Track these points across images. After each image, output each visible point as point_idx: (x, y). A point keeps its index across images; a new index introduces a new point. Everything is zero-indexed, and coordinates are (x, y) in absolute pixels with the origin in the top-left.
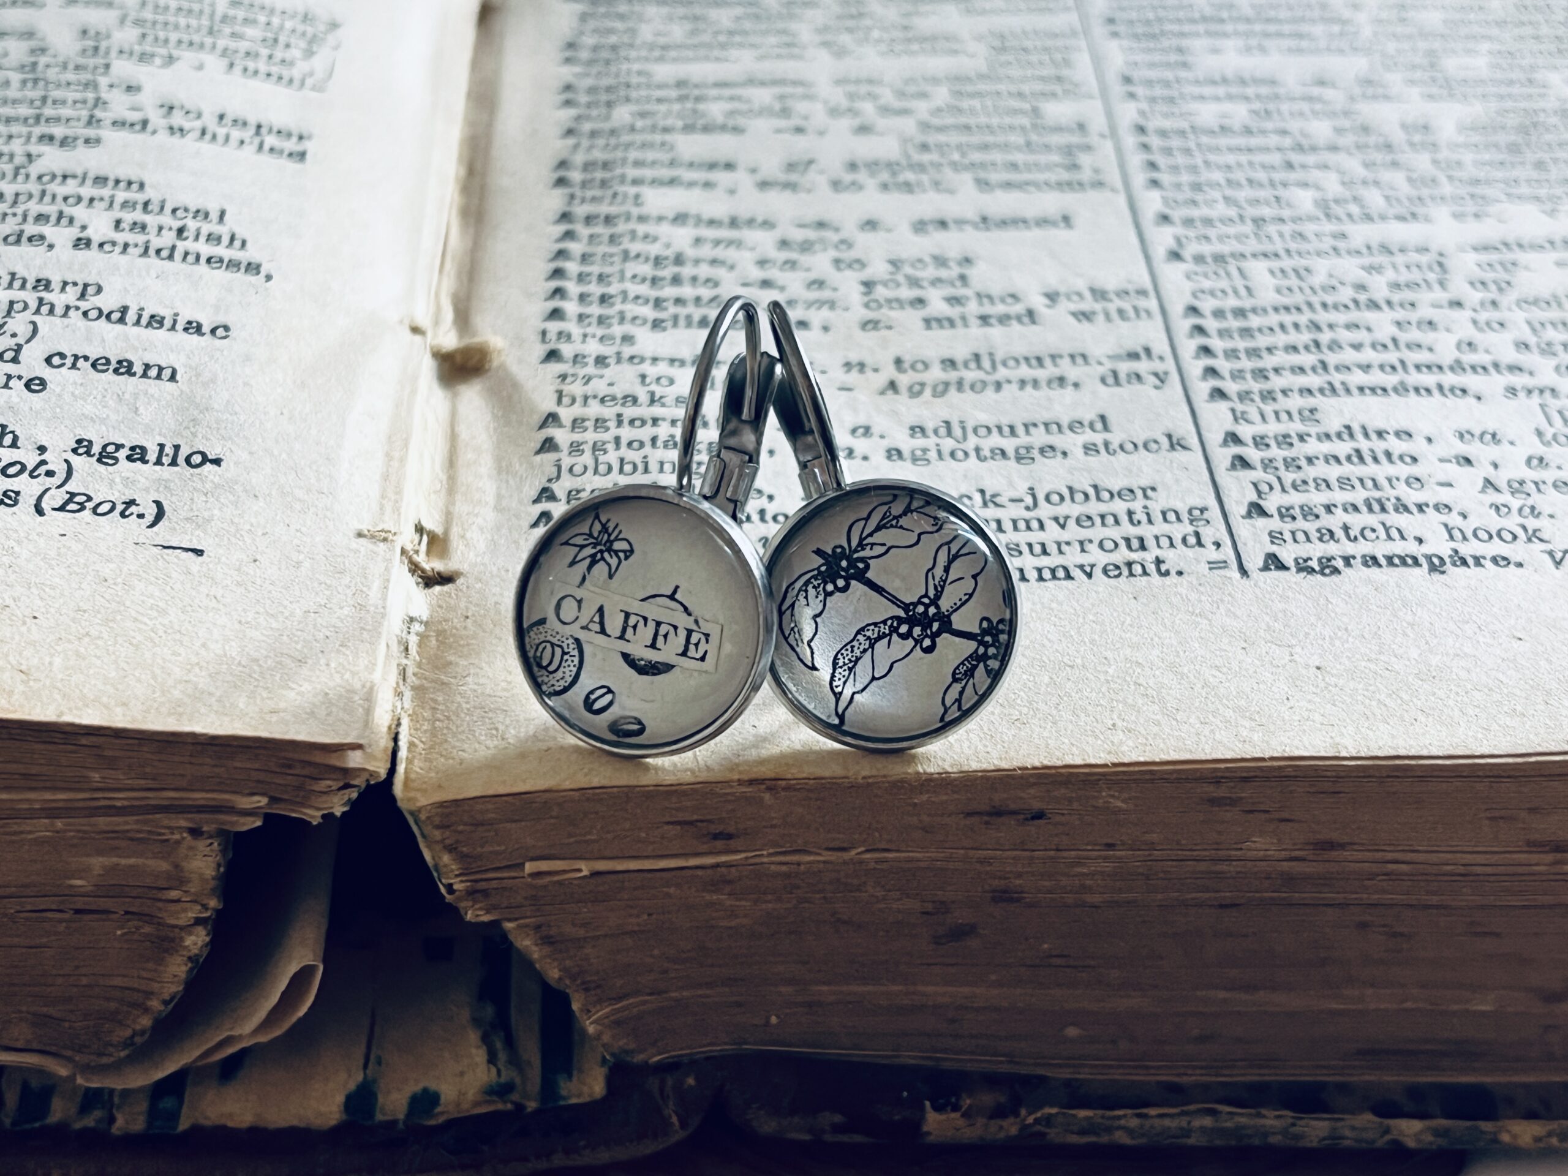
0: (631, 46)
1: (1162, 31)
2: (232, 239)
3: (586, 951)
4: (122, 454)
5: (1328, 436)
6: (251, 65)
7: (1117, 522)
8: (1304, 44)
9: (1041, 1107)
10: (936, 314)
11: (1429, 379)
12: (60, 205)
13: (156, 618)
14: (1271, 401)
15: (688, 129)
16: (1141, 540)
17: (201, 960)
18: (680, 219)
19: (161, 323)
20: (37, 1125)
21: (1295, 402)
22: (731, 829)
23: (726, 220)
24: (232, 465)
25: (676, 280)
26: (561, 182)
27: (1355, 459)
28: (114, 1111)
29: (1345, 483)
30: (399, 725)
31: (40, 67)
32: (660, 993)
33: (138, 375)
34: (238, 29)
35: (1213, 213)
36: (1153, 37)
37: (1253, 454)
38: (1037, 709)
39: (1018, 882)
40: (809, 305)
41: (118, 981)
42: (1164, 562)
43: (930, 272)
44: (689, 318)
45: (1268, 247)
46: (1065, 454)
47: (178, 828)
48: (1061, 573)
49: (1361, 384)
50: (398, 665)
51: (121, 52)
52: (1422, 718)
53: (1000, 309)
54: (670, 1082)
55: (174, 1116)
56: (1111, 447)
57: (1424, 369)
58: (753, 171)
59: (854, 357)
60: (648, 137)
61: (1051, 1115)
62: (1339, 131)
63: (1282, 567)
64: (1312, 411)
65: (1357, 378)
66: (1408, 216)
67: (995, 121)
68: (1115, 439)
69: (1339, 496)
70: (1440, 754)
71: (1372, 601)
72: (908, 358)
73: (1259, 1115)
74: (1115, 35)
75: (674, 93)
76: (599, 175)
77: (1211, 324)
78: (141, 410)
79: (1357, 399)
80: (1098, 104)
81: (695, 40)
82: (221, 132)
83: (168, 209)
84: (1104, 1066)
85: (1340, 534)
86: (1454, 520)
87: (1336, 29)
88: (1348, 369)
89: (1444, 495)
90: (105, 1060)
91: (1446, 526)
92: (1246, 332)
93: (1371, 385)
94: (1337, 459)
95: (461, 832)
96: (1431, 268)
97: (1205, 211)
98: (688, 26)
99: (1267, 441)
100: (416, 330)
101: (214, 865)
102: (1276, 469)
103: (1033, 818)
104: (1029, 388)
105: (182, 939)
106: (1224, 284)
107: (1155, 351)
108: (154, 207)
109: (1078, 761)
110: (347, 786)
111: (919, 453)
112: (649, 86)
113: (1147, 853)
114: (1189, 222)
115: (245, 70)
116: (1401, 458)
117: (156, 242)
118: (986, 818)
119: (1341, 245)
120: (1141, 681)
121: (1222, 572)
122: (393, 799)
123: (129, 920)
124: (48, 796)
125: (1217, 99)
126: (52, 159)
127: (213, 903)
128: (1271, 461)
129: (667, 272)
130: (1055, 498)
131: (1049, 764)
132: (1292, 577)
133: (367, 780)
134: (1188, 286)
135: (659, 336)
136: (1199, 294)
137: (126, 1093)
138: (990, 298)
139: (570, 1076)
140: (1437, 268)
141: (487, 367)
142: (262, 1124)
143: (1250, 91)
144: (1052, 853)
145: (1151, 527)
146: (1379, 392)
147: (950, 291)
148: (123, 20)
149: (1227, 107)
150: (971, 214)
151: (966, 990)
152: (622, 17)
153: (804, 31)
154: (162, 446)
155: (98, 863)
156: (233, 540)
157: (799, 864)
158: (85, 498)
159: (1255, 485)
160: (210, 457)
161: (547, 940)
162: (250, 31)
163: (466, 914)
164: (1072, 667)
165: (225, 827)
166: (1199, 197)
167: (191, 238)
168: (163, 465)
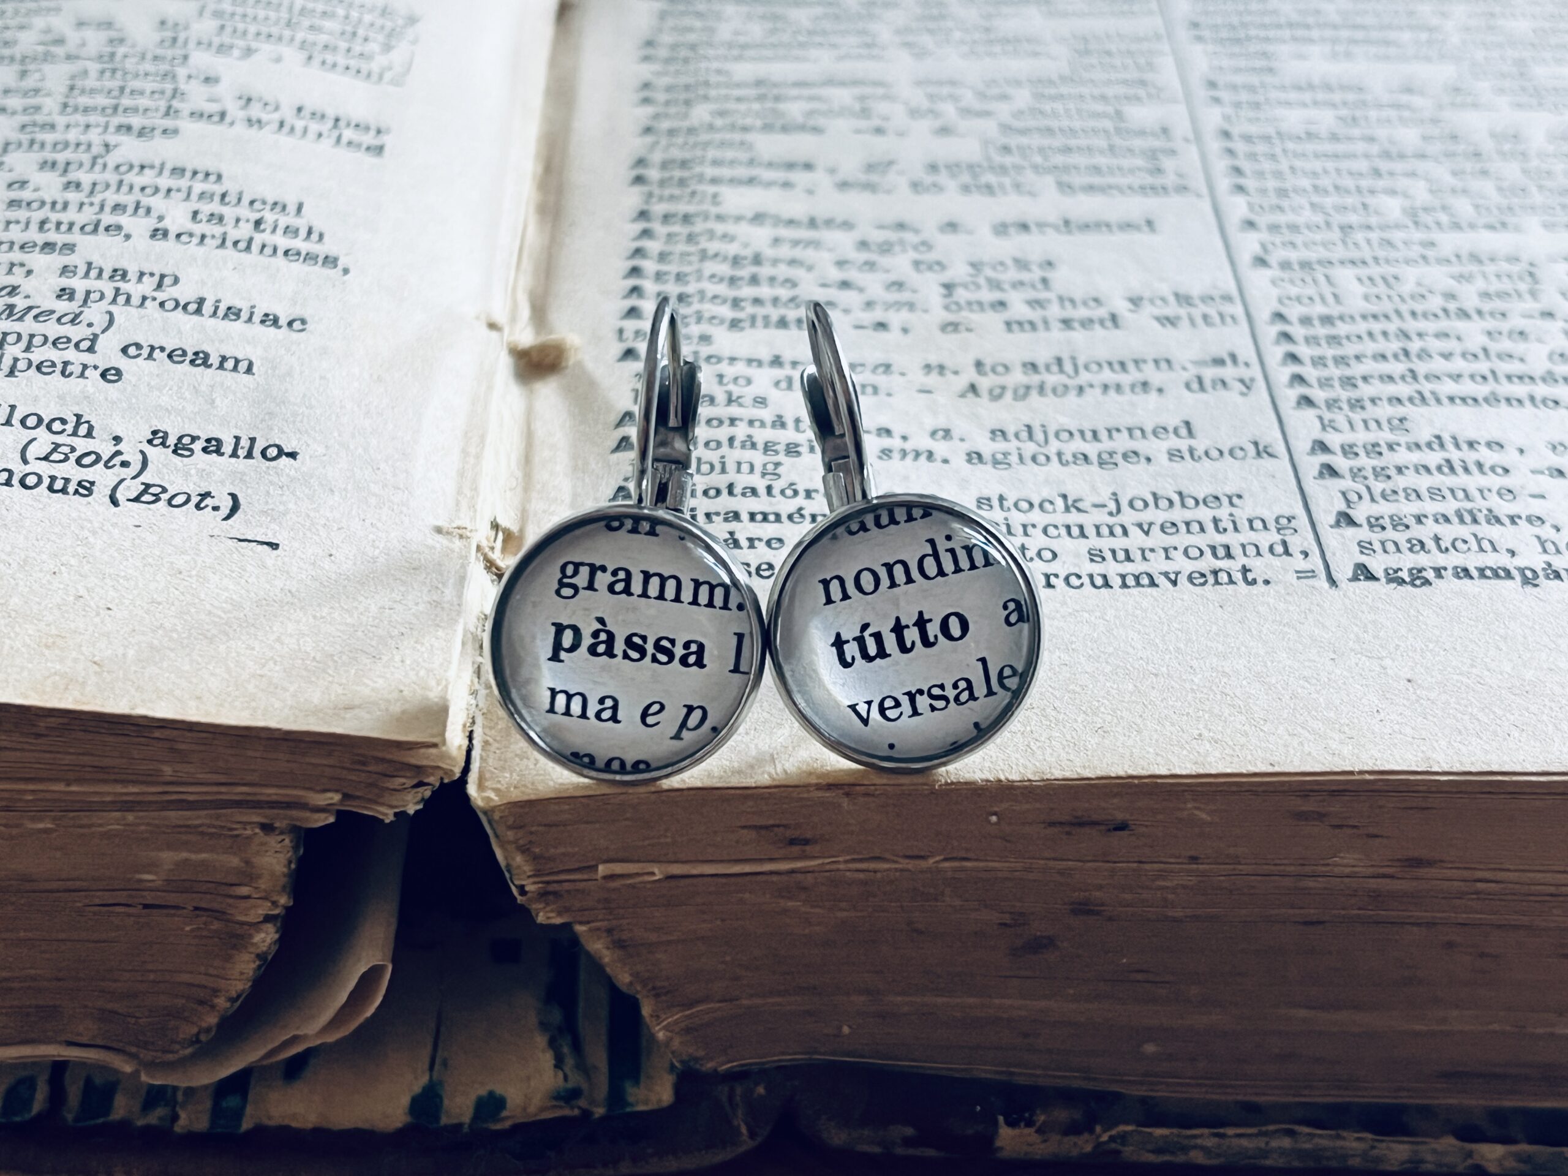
0: (710, 45)
1: (1247, 36)
2: (310, 232)
3: (659, 956)
4: (198, 446)
5: (1418, 446)
6: (330, 58)
7: (1202, 530)
8: (1392, 51)
9: (1116, 1124)
10: (1018, 317)
11: (1520, 390)
12: (137, 195)
13: (229, 612)
14: (1359, 410)
15: (767, 128)
16: (1227, 548)
17: (270, 957)
18: (758, 218)
19: (238, 315)
20: (101, 1120)
21: (1385, 411)
22: (809, 835)
23: (805, 220)
24: (307, 457)
25: (754, 280)
26: (639, 180)
27: (1446, 470)
28: (178, 1109)
29: (1435, 493)
30: (473, 723)
31: (118, 57)
32: (731, 1000)
33: (214, 367)
34: (317, 22)
35: (1300, 220)
36: (1238, 41)
37: (1341, 463)
38: (1122, 718)
39: (1098, 894)
40: (888, 306)
41: (185, 978)
42: (1250, 570)
43: (1012, 274)
44: (766, 318)
45: (1355, 254)
46: (1149, 460)
47: (250, 823)
48: (1145, 581)
49: (1451, 394)
50: (473, 663)
51: (199, 43)
52: (1516, 733)
53: (1082, 312)
54: (739, 1090)
55: (239, 1114)
56: (1196, 454)
57: (1515, 380)
58: (832, 171)
59: (933, 360)
60: (728, 136)
61: (1126, 1132)
62: (1425, 138)
63: (1371, 577)
64: (1401, 420)
65: (1448, 387)
66: (1498, 225)
67: (1077, 124)
68: (1200, 446)
69: (1430, 507)
70: (1534, 770)
71: (1464, 613)
72: (988, 362)
73: (1339, 1137)
74: (1199, 39)
75: (752, 92)
76: (677, 173)
77: (1298, 331)
78: (218, 402)
79: (1447, 409)
80: (1181, 109)
81: (774, 39)
82: (299, 124)
83: (245, 201)
84: (1179, 1084)
85: (1430, 544)
86: (1547, 532)
87: (1424, 36)
88: (1438, 378)
89: (1537, 507)
90: (170, 1057)
91: (1538, 538)
92: (1334, 340)
93: (1462, 395)
94: (1427, 469)
95: (532, 833)
96: (1521, 278)
97: (1288, 218)
98: (769, 25)
99: (1355, 449)
100: (493, 326)
101: (284, 861)
102: (1365, 478)
103: (1116, 829)
104: (1112, 393)
105: (251, 936)
106: (1311, 291)
107: (1241, 359)
108: (232, 198)
109: (1163, 771)
110: (421, 784)
111: (999, 457)
112: (728, 86)
113: (1232, 867)
114: (1274, 228)
115: (323, 63)
116: (1493, 469)
117: (233, 234)
118: (1067, 829)
119: (1430, 253)
120: (1226, 691)
121: (1310, 582)
122: (467, 798)
123: (197, 916)
124: (119, 789)
125: (1305, 105)
126: (129, 149)
127: (284, 900)
128: (1360, 470)
129: (745, 272)
130: (1139, 504)
131: (1135, 773)
132: (1381, 588)
133: (442, 779)
134: (1275, 292)
135: (736, 336)
136: (1286, 301)
137: (190, 1092)
138: (1072, 301)
139: (637, 1081)
140: (1528, 279)
141: (563, 364)
142: (325, 1125)
143: (1337, 97)
144: (1135, 865)
145: (1237, 534)
146: (1470, 401)
147: (1032, 294)
148: (201, 13)
149: (1313, 113)
150: (1053, 218)
151: (1043, 1004)
152: (699, 15)
153: (884, 32)
154: (238, 439)
155: (168, 857)
156: (309, 534)
157: (875, 872)
158: (159, 490)
159: (1344, 494)
160: (286, 451)
161: (619, 945)
162: (328, 24)
163: (537, 915)
164: (1156, 675)
165: (298, 824)
166: (1285, 203)
167: (268, 231)
168: (238, 457)
